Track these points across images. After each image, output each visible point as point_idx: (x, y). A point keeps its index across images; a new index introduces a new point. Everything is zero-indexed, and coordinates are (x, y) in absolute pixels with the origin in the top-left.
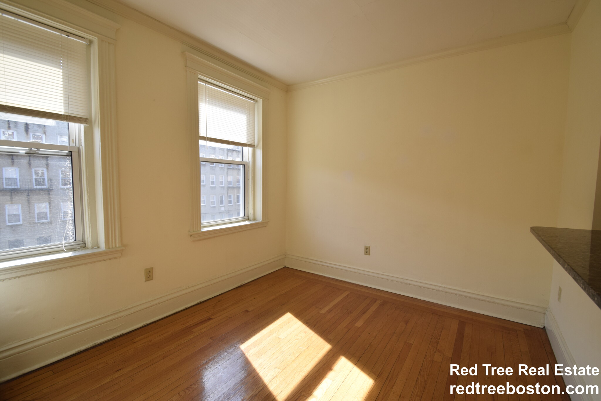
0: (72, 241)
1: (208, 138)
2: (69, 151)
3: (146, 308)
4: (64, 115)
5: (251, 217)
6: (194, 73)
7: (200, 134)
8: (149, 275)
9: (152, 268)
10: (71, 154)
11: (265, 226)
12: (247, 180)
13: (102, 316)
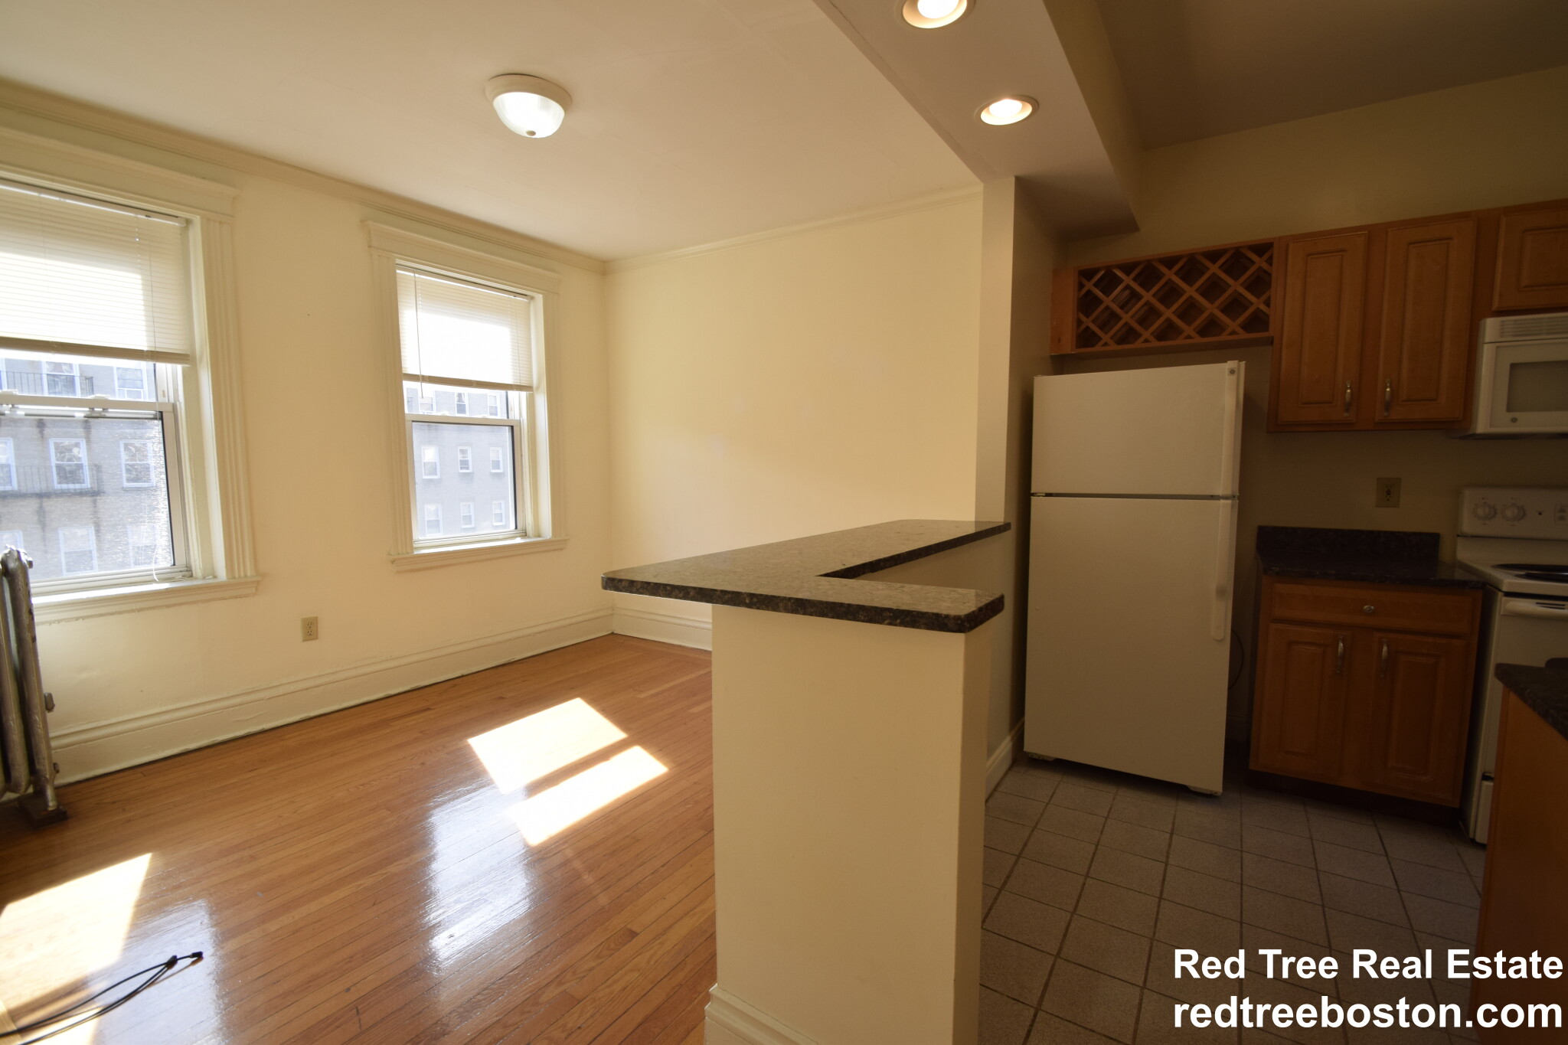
0: (169, 565)
1: (423, 376)
2: (158, 410)
3: (307, 689)
4: (147, 351)
5: (530, 530)
6: (388, 258)
7: (403, 369)
8: (310, 629)
9: (316, 619)
10: (161, 417)
11: (561, 549)
12: (520, 456)
13: (225, 695)
